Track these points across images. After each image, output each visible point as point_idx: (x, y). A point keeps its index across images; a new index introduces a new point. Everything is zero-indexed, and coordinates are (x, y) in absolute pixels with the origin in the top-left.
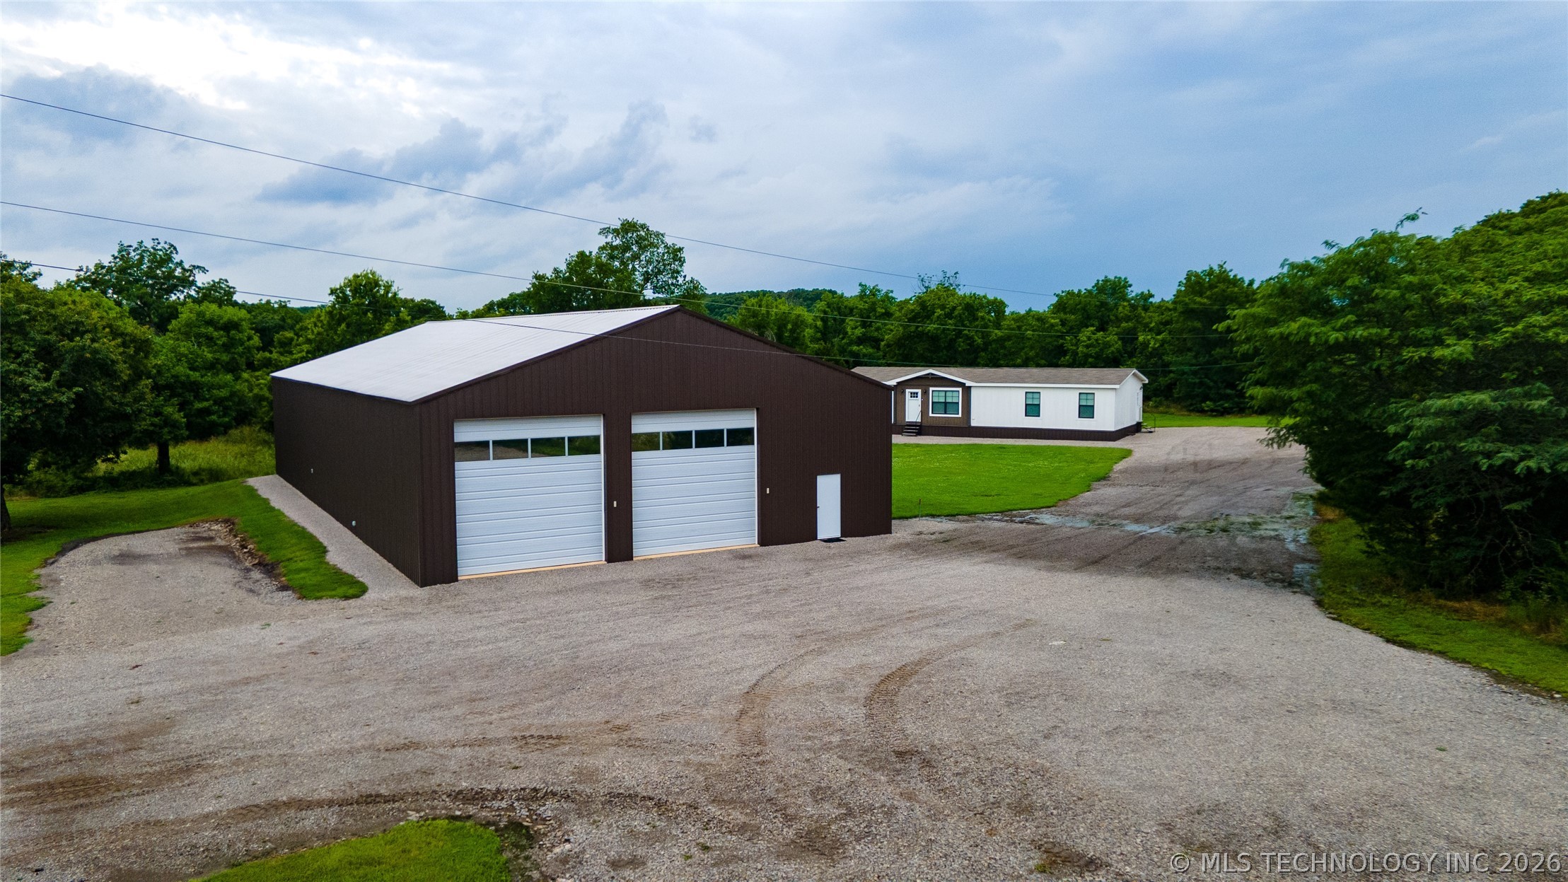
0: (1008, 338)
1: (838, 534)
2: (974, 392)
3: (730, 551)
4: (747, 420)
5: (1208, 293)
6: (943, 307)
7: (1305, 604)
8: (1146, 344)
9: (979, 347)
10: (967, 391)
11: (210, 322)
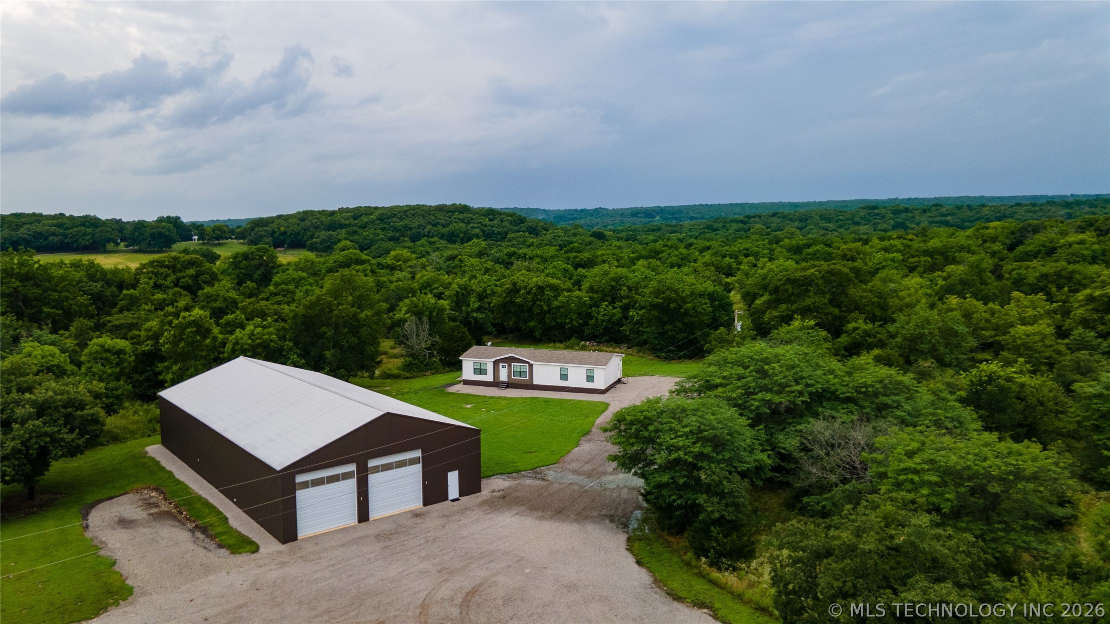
0: (562, 307)
1: (457, 496)
2: (535, 367)
3: (411, 511)
4: (418, 454)
5: (662, 296)
6: (525, 288)
7: (621, 539)
8: (633, 317)
9: (545, 311)
10: (531, 366)
11: (108, 351)
